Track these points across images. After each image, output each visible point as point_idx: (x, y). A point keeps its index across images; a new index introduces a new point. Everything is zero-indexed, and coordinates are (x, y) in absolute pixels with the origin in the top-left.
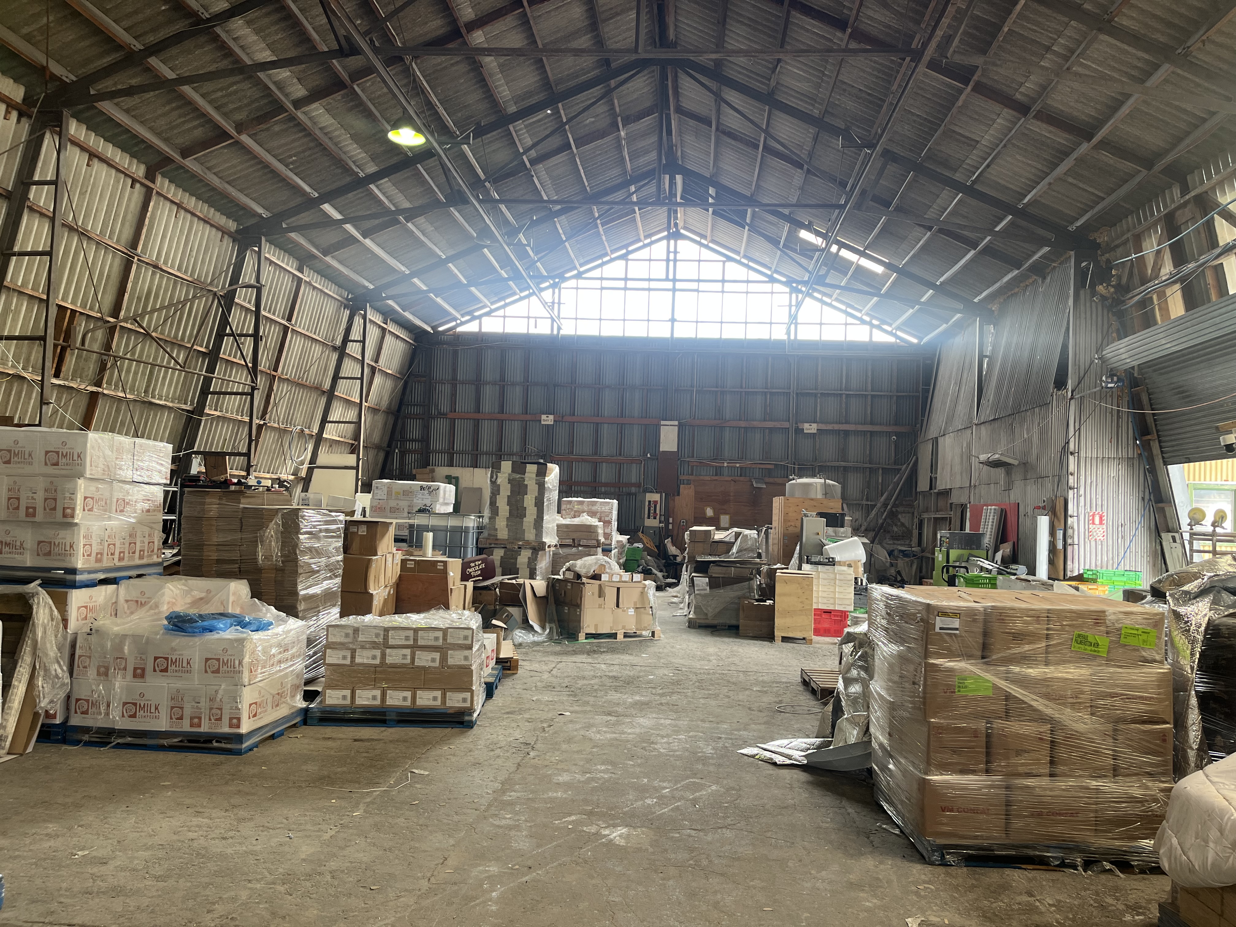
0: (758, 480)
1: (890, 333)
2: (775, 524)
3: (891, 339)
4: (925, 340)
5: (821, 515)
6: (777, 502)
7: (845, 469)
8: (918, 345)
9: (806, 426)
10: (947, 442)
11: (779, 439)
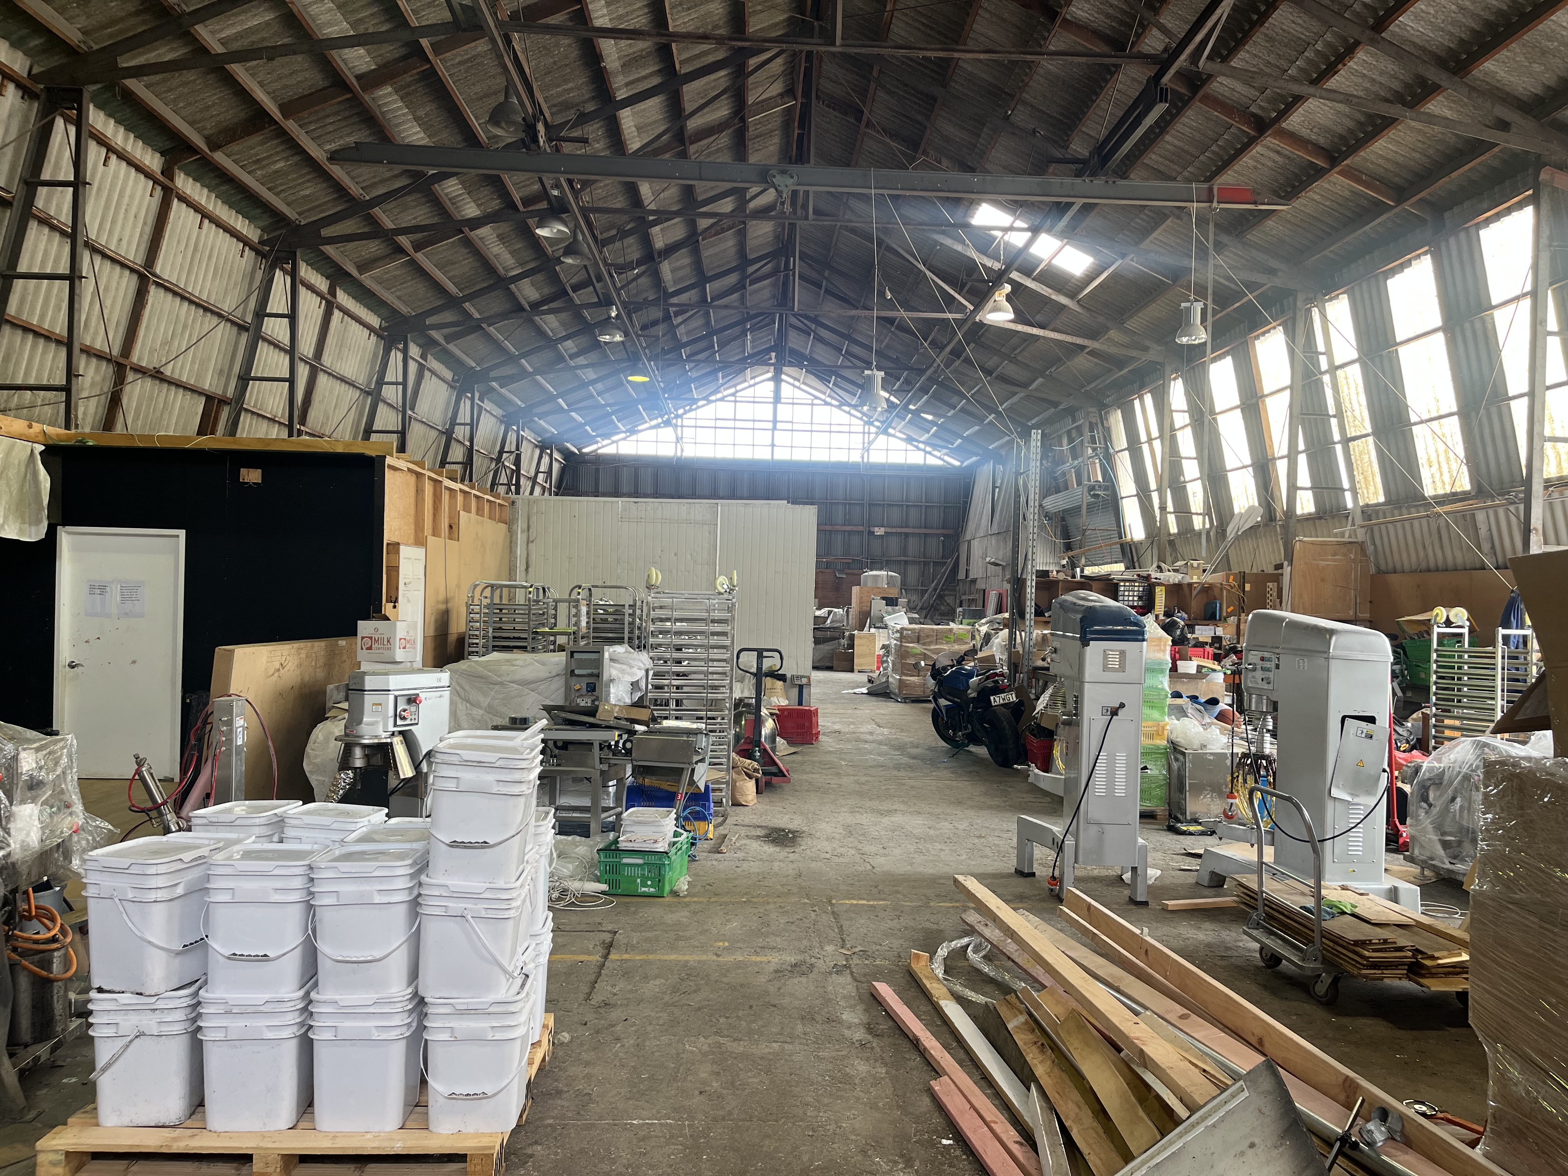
0: (841, 571)
1: (940, 458)
2: (853, 605)
3: (940, 463)
4: (965, 464)
5: (883, 598)
6: (855, 590)
7: (906, 562)
8: (960, 467)
9: (876, 529)
10: (975, 544)
11: (855, 540)
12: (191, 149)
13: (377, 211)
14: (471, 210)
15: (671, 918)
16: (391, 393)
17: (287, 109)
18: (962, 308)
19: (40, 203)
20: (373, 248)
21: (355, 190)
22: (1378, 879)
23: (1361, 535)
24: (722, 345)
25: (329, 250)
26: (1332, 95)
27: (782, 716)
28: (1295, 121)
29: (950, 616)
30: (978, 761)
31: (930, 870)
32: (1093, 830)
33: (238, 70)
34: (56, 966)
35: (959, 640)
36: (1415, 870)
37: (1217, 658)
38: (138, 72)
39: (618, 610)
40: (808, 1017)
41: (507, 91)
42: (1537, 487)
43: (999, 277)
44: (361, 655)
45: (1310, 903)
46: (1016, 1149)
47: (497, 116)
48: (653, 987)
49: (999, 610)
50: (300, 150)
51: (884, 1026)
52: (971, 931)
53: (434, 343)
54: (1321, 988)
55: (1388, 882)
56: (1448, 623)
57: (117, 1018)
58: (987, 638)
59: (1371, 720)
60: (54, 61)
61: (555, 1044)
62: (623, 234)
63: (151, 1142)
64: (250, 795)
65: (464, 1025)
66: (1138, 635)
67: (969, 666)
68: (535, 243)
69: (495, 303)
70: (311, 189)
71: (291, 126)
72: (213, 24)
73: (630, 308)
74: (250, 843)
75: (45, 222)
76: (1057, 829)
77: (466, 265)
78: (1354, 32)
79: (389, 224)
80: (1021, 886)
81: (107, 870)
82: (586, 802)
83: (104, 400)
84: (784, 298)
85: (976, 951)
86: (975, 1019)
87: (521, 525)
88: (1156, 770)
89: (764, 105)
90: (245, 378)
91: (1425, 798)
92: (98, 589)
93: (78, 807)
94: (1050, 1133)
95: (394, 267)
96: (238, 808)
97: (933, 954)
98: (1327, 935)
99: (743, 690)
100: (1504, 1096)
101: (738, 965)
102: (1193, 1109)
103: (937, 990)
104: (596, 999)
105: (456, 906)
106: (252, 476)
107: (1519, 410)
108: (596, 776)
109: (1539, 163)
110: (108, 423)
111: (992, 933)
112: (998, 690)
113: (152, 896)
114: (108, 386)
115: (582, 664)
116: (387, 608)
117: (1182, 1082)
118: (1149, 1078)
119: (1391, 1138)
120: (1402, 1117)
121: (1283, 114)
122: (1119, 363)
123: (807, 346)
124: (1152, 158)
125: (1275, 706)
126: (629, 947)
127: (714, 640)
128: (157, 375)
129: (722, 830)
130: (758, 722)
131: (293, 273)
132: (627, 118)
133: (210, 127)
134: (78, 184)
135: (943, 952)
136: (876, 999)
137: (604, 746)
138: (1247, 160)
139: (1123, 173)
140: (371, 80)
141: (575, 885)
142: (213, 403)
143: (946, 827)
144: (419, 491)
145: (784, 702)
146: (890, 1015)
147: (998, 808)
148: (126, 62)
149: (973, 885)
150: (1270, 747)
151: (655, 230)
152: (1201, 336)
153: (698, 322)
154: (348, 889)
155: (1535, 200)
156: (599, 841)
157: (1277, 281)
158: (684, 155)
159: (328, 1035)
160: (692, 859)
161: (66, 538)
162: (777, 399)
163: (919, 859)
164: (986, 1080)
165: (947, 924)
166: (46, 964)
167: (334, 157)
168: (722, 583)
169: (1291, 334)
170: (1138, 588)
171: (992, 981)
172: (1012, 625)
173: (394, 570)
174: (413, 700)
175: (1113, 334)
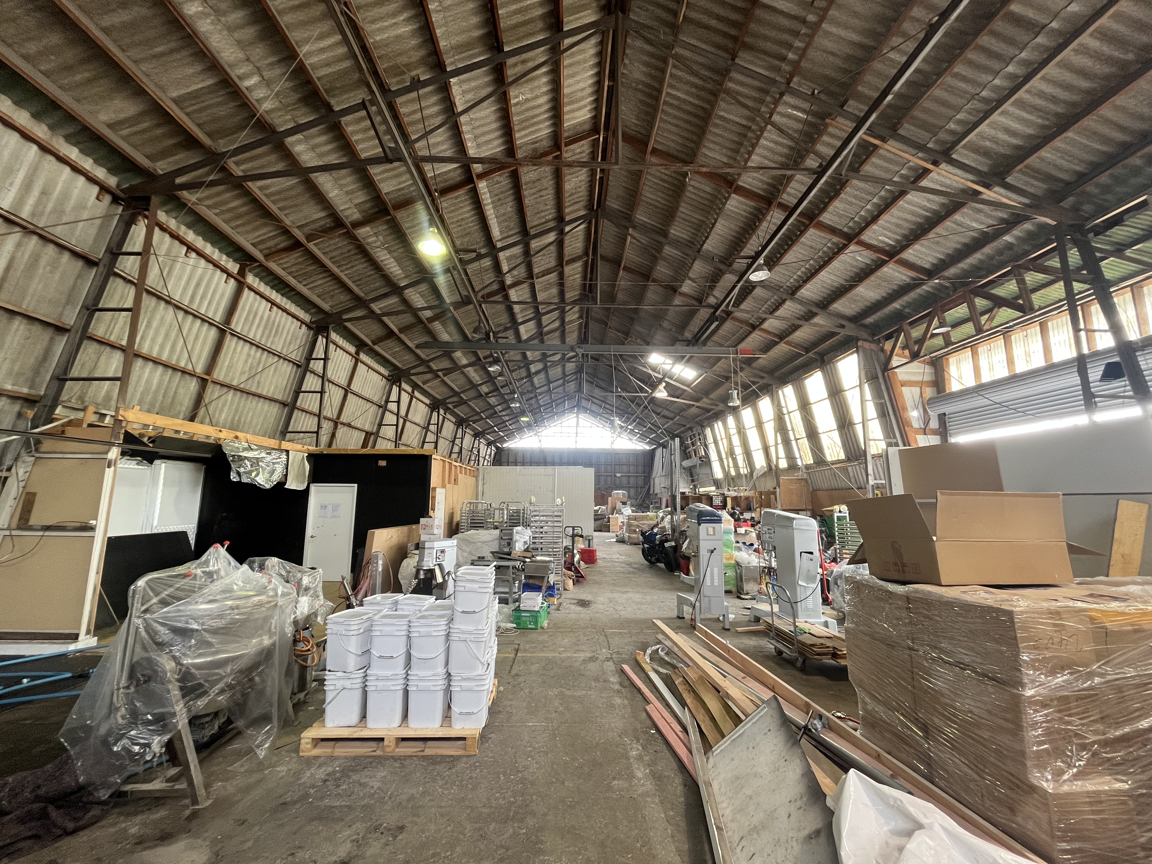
0: (604, 491)
2: (609, 505)
3: (642, 448)
4: (651, 448)
5: (621, 502)
6: (610, 499)
7: (629, 487)
8: (649, 450)
9: (617, 474)
10: (657, 480)
11: (609, 478)
12: (366, 345)
13: (431, 364)
14: (464, 361)
15: (541, 638)
16: (433, 428)
17: (401, 330)
18: (647, 392)
19: (311, 366)
20: (429, 376)
21: (423, 356)
22: (820, 618)
23: (805, 476)
24: (557, 405)
25: (413, 378)
26: (778, 318)
27: (582, 552)
28: (766, 325)
29: (647, 509)
30: (660, 569)
31: (642, 617)
32: (707, 599)
33: (385, 319)
34: (309, 661)
35: (651, 519)
36: (835, 613)
37: (753, 526)
38: (349, 320)
39: (518, 512)
40: (597, 679)
41: (480, 321)
42: (869, 458)
43: (660, 381)
44: (421, 532)
45: (792, 629)
46: (680, 734)
47: (476, 330)
48: (534, 668)
49: (667, 507)
50: (404, 343)
51: (627, 683)
52: (659, 642)
53: (449, 408)
54: (799, 664)
55: (823, 619)
56: (840, 512)
57: (335, 682)
58: (663, 519)
59: (811, 553)
60: (321, 316)
61: (498, 692)
62: (520, 368)
63: (345, 733)
64: (383, 592)
65: (465, 684)
66: (719, 520)
67: (655, 530)
68: (488, 373)
69: (472, 394)
70: (408, 357)
71: (402, 336)
72: (377, 303)
73: (522, 394)
74: (385, 612)
75: (313, 372)
76: (692, 599)
77: (462, 380)
78: (784, 296)
79: (435, 368)
80: (679, 622)
81: (335, 623)
82: (507, 590)
83: (330, 435)
84: (580, 390)
85: (662, 650)
86: (662, 679)
87: (480, 478)
88: (731, 573)
89: (571, 322)
90: (380, 425)
91: (836, 584)
92: (324, 507)
93: (322, 597)
94: (693, 727)
95: (436, 382)
96: (378, 597)
97: (645, 652)
98: (799, 642)
99: (567, 542)
100: (864, 709)
101: (568, 658)
102: (747, 716)
103: (647, 668)
104: (513, 672)
105: (463, 637)
106: (383, 463)
107: (859, 429)
108: (511, 579)
109: (857, 339)
110: (330, 445)
111: (668, 643)
112: (667, 541)
113: (352, 633)
114: (331, 430)
115: (505, 535)
116: (431, 513)
117: (743, 705)
118: (730, 703)
119: (824, 726)
120: (828, 718)
121: (761, 323)
122: (708, 411)
123: (589, 405)
124: (715, 338)
125: (775, 548)
126: (525, 651)
127: (556, 524)
128: (349, 425)
129: (560, 601)
130: (573, 556)
131: (400, 387)
132: (522, 329)
133: (373, 337)
134: (326, 359)
135: (649, 651)
136: (623, 671)
137: (514, 567)
138: (749, 339)
139: (704, 343)
140: (431, 320)
141: (503, 625)
142: (368, 434)
143: (649, 598)
144: (444, 467)
145: (583, 547)
146: (629, 679)
147: (670, 590)
148: (345, 317)
149: (659, 623)
150: (774, 564)
151: (532, 366)
152: (737, 403)
153: (547, 397)
154: (423, 630)
155: (857, 351)
156: (512, 606)
157: (765, 381)
158: (542, 341)
159: (415, 688)
160: (549, 613)
161: (313, 488)
162: (578, 424)
163: (639, 612)
164: (668, 706)
165: (650, 639)
166: (305, 660)
167: (418, 346)
168: (558, 501)
169: (772, 400)
170: (720, 498)
171: (669, 663)
172: (672, 513)
173: (434, 498)
174: (443, 551)
175: (705, 400)
